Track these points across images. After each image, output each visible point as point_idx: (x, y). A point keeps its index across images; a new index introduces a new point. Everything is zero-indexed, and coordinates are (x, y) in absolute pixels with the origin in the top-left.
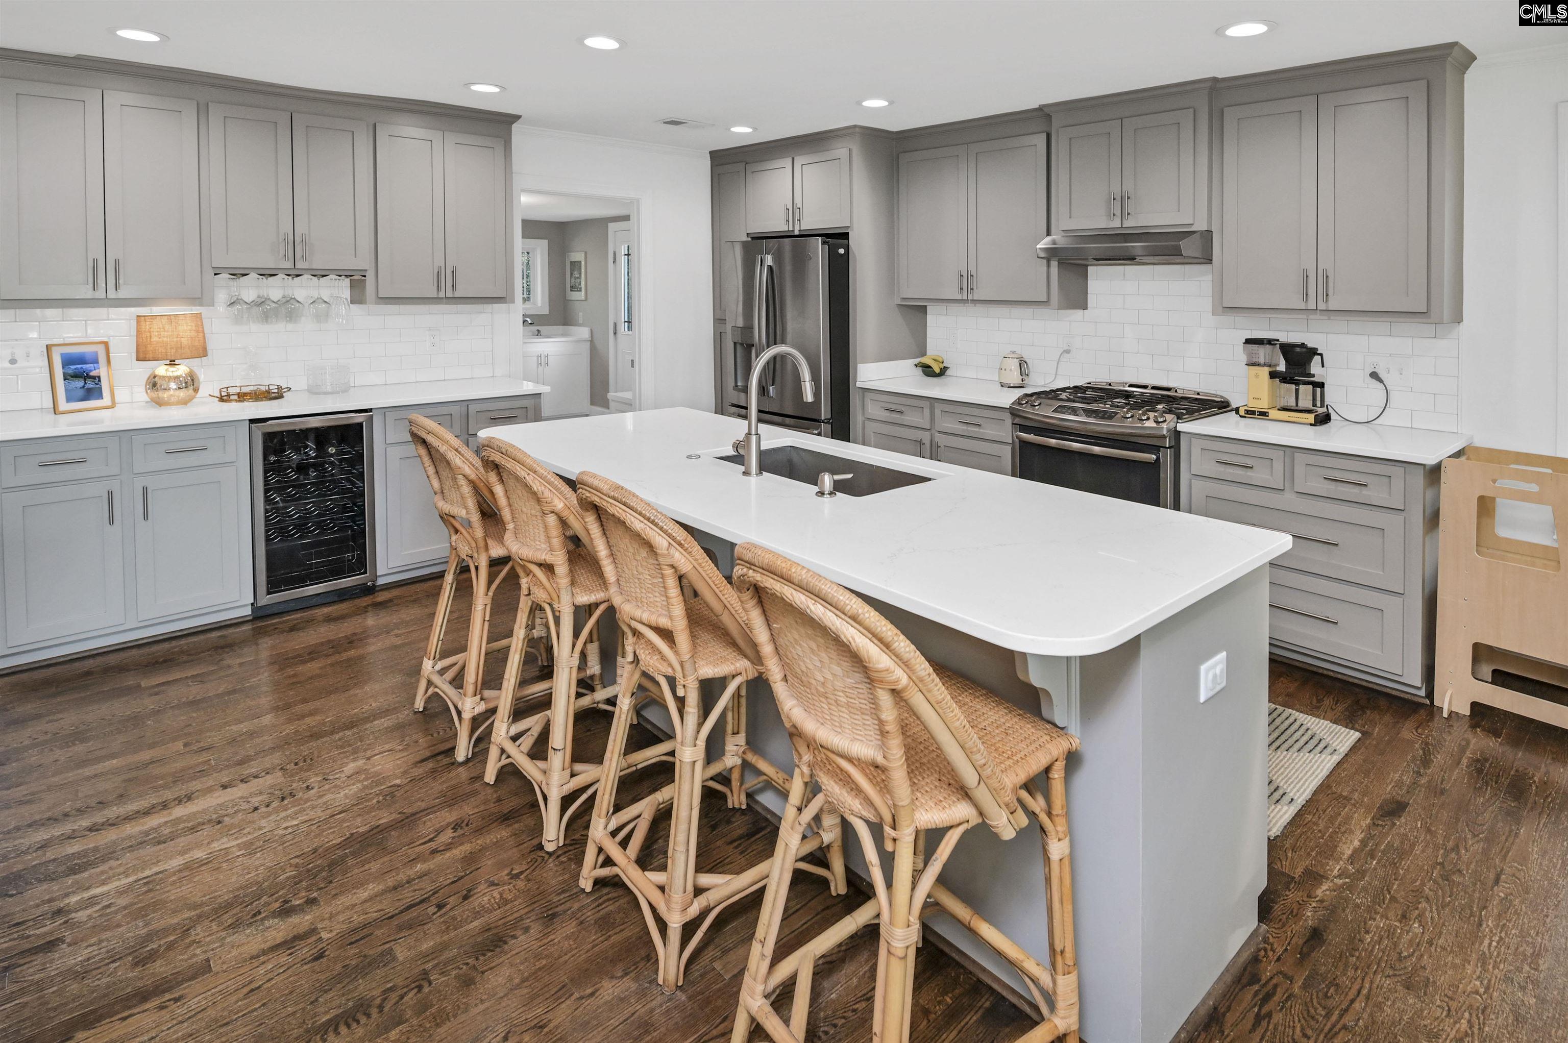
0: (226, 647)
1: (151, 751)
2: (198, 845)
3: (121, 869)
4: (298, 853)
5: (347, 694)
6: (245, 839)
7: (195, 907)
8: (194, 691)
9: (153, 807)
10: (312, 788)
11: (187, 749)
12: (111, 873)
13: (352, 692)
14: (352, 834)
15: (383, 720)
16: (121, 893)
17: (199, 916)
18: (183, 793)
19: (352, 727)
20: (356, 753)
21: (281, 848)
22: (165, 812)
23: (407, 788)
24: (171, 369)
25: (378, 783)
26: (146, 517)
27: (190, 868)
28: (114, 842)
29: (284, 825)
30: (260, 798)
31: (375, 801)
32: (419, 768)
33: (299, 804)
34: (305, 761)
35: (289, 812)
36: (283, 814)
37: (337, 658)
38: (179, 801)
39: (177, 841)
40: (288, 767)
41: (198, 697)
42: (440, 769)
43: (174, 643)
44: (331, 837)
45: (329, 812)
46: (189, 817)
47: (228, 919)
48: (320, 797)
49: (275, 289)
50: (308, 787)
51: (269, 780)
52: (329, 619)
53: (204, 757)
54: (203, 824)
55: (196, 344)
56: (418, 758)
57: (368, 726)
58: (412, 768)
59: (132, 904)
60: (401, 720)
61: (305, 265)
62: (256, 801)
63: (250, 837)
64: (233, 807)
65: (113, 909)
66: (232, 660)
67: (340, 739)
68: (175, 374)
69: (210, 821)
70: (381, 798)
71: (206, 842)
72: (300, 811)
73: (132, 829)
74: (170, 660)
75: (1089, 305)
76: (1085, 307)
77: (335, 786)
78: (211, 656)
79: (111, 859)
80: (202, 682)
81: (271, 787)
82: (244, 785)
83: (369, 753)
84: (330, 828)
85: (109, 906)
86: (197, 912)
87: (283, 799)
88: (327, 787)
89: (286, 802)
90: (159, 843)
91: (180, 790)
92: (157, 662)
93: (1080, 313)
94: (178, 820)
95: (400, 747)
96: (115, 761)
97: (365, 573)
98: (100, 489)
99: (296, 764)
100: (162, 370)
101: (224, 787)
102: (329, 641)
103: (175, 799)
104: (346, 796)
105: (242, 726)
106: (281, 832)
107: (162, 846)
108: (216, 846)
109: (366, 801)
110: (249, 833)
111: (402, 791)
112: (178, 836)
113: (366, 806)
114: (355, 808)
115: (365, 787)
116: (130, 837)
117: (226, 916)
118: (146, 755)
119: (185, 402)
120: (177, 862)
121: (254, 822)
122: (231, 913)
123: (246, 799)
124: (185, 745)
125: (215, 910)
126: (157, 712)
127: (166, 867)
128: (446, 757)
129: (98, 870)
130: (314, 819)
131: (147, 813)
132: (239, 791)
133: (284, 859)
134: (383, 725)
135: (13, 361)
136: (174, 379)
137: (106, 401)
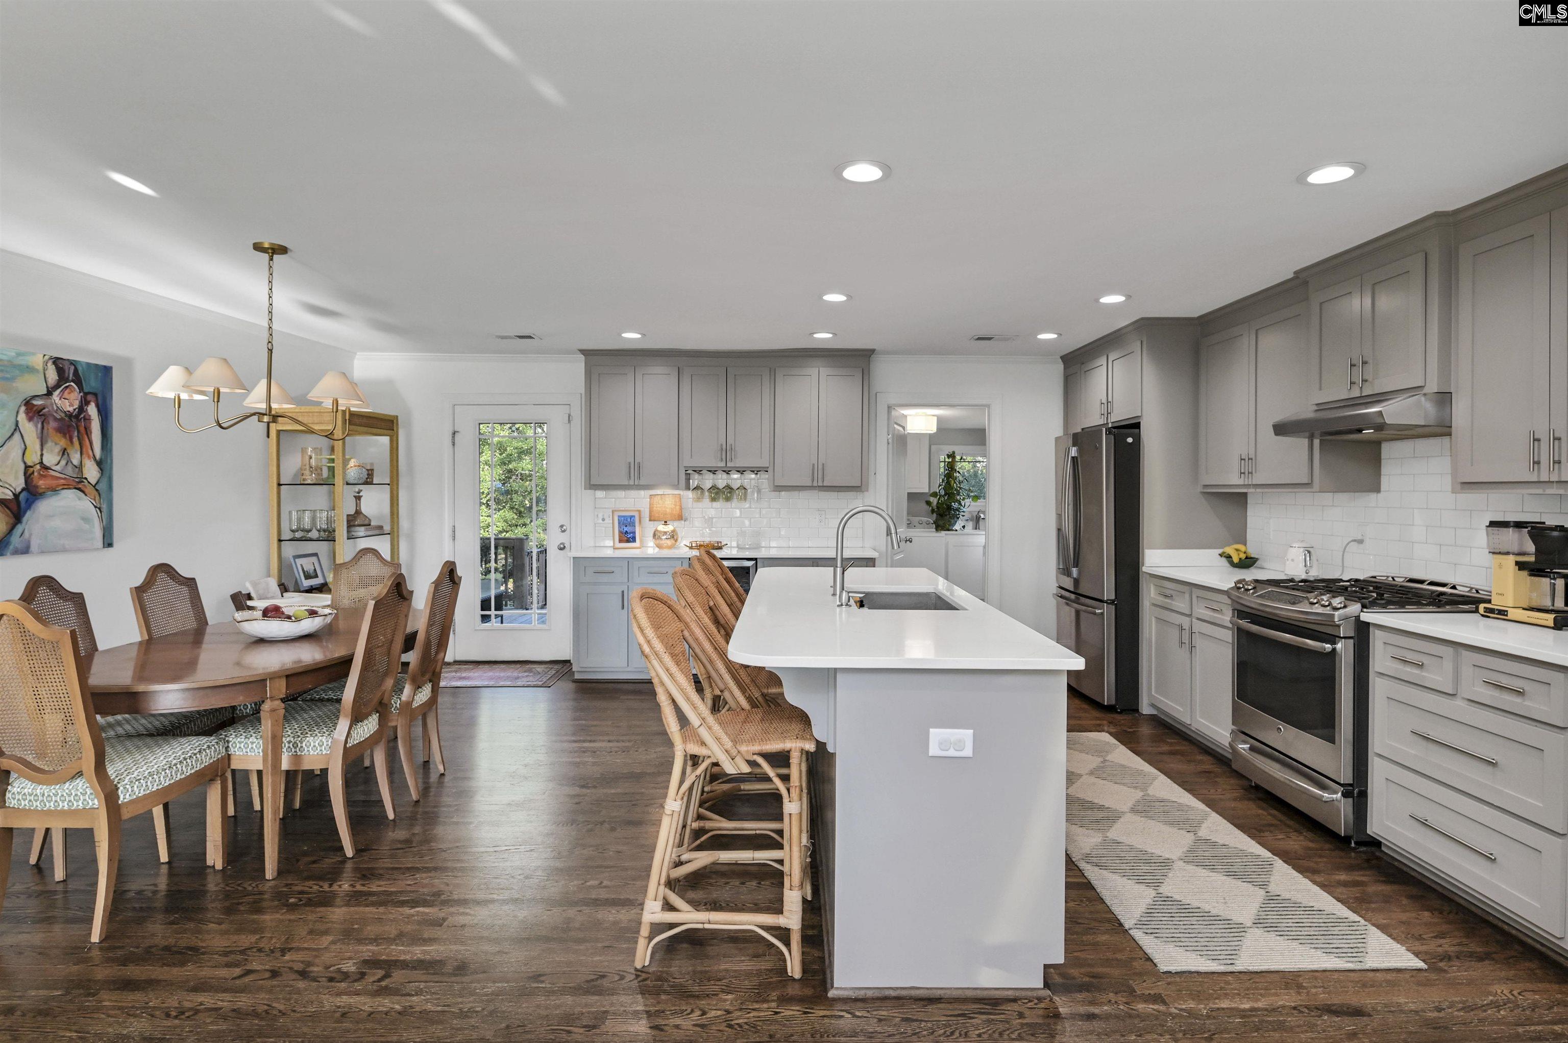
1: (599, 722)
11: (612, 725)
14: (633, 772)
18: (594, 739)
21: (604, 767)
22: (582, 743)
24: (664, 527)
33: (627, 755)
35: (621, 757)
38: (590, 741)
39: (576, 753)
44: (625, 770)
45: (634, 761)
46: (589, 747)
49: (721, 480)
53: (615, 729)
55: (674, 512)
61: (733, 464)
68: (665, 530)
75: (1382, 490)
76: (1377, 490)
82: (616, 743)
87: (624, 752)
90: (570, 752)
93: (1373, 496)
94: (583, 748)
96: (584, 722)
98: (618, 589)
100: (661, 528)
101: (609, 741)
105: (638, 722)
106: (611, 762)
107: (570, 754)
112: (578, 752)
118: (596, 723)
119: (670, 547)
124: (613, 723)
126: (615, 709)
130: (626, 762)
132: (612, 744)
135: (603, 520)
136: (665, 533)
137: (637, 544)
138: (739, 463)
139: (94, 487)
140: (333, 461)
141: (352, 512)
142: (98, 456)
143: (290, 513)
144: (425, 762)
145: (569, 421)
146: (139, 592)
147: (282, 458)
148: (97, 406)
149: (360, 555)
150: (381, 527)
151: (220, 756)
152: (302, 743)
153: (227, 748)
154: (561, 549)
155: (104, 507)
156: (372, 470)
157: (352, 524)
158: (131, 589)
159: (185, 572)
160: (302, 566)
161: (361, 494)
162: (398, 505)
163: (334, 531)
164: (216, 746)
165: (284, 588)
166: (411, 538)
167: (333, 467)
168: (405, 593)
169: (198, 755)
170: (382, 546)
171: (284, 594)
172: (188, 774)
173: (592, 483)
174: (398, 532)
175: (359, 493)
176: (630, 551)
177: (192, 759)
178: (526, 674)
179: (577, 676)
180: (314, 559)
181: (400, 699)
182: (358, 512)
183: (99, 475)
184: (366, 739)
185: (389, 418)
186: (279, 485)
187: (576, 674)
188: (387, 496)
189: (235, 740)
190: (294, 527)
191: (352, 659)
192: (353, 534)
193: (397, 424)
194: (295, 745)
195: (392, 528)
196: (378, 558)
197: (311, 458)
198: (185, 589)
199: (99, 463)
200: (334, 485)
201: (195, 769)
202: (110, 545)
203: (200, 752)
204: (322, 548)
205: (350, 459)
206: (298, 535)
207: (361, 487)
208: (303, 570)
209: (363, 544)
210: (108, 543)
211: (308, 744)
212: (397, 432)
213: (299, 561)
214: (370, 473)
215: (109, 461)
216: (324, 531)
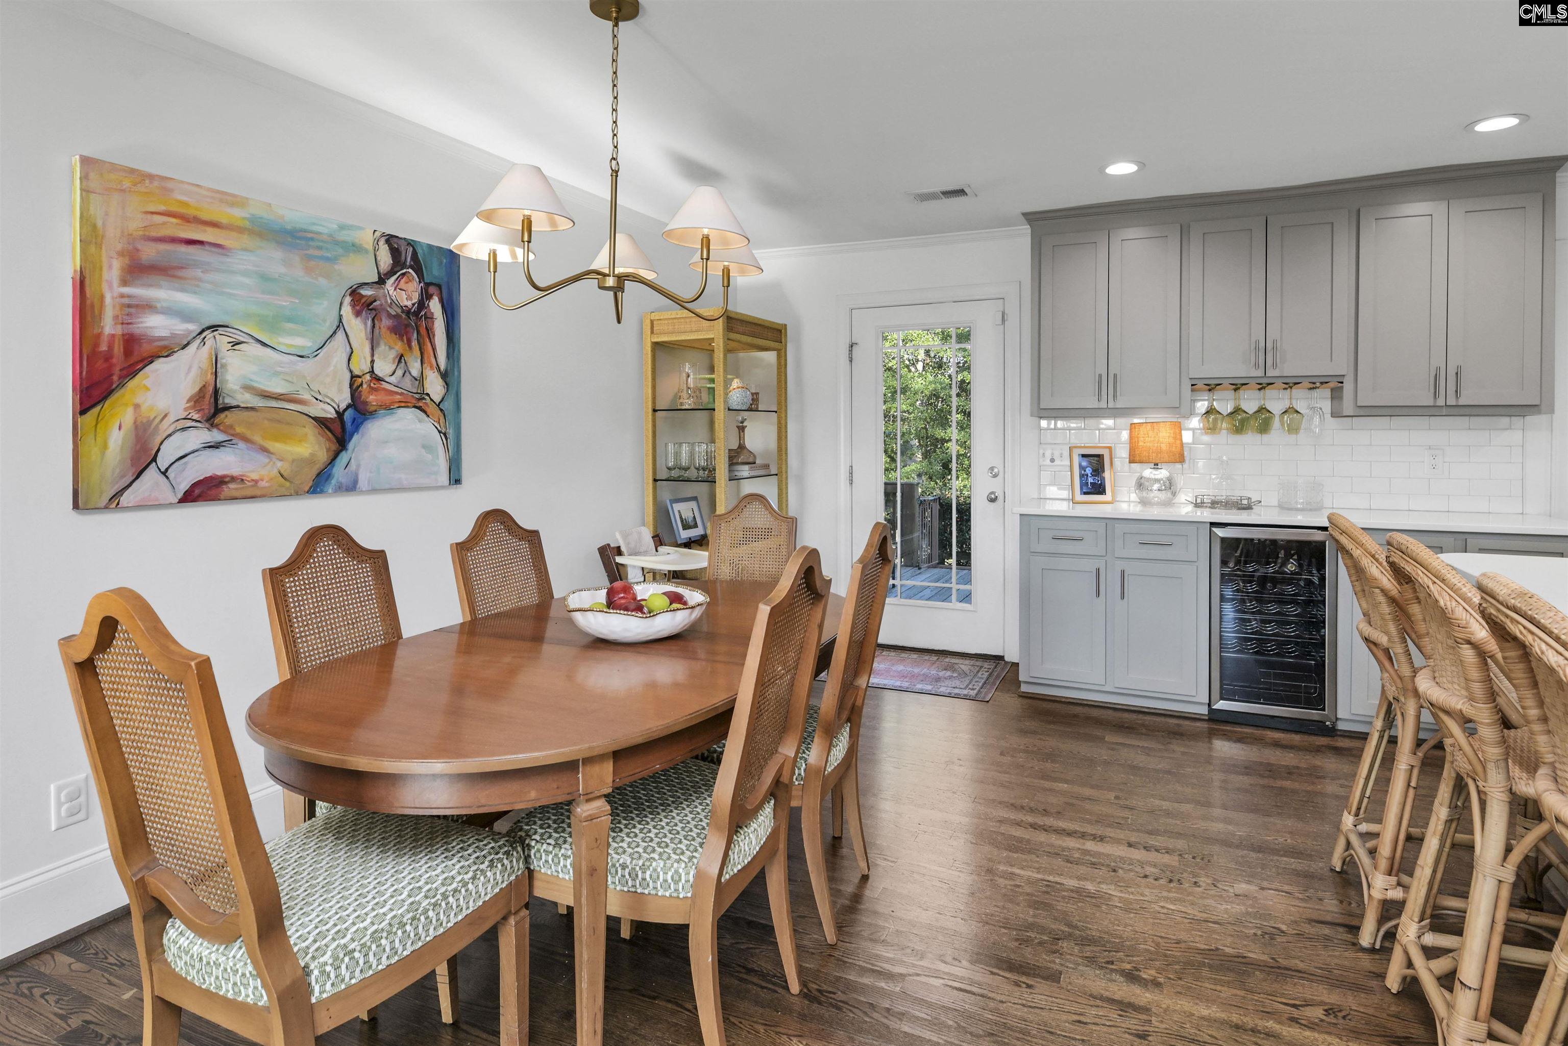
0: (1177, 734)
1: (1092, 791)
2: (1092, 880)
3: (1037, 865)
4: (1163, 935)
5: (1267, 819)
6: (1127, 896)
7: (1069, 925)
8: (1140, 759)
9: (1075, 832)
10: (1199, 886)
11: (1116, 802)
12: (1030, 864)
13: (1272, 819)
14: (1217, 949)
15: (1293, 860)
16: (1030, 882)
17: (1070, 935)
18: (1099, 833)
19: (1259, 852)
20: (1252, 876)
21: (1151, 920)
22: (1082, 841)
23: (1291, 939)
24: (1154, 472)
25: (1262, 917)
26: (1123, 597)
27: (1079, 892)
28: (1041, 843)
29: (1162, 904)
30: (1153, 870)
31: (1253, 931)
32: (1313, 927)
33: (1182, 894)
34: (1202, 859)
35: (1171, 895)
36: (1165, 894)
37: (1271, 782)
38: (1094, 837)
39: (1080, 867)
40: (1186, 856)
41: (1141, 765)
42: (1336, 941)
43: (1140, 716)
44: (1197, 939)
45: (1205, 915)
46: (1098, 854)
47: (1088, 951)
48: (1202, 898)
49: (1250, 402)
50: (1196, 883)
51: (1166, 859)
52: (1277, 744)
53: (1126, 813)
54: (1103, 865)
55: (1174, 449)
56: (1315, 916)
57: (1275, 858)
58: (1305, 923)
59: (1032, 895)
60: (1312, 870)
61: (1276, 373)
62: (1149, 870)
63: (1131, 897)
64: (1129, 864)
65: (1020, 890)
66: (1178, 747)
67: (1242, 857)
68: (1156, 477)
69: (1108, 866)
70: (1259, 933)
71: (1098, 880)
72: (1179, 900)
73: (1054, 839)
74: (1133, 728)
77: (1221, 896)
78: (1163, 736)
79: (1034, 853)
80: (1148, 755)
81: (1166, 866)
82: (1144, 852)
83: (1265, 884)
84: (1200, 931)
85: (1019, 886)
86: (1070, 930)
87: (1171, 881)
88: (1212, 892)
89: (1172, 885)
90: (1068, 861)
91: (1099, 830)
92: (1123, 727)
94: (1086, 852)
95: (1300, 896)
96: (1066, 786)
97: (1324, 709)
98: (1090, 565)
99: (1194, 858)
100: (1147, 472)
101: (1130, 845)
102: (1269, 764)
103: (1092, 835)
104: (1226, 910)
105: (1164, 803)
106: (1158, 908)
107: (1069, 865)
108: (1104, 887)
109: (1244, 927)
110: (1132, 893)
111: (1284, 939)
112: (1083, 864)
113: (1242, 932)
114: (1230, 927)
115: (1248, 913)
116: (1052, 845)
117: (1088, 948)
118: (1087, 792)
119: (1163, 504)
120: (1072, 883)
121: (1139, 886)
122: (1091, 948)
123: (1142, 864)
124: (1117, 798)
125: (1083, 938)
126: (1106, 763)
127: (1064, 881)
128: (1349, 933)
129: (1024, 857)
130: (1189, 914)
131: (1071, 834)
132: (1138, 854)
133: (1151, 932)
134: (1291, 864)
135: (1052, 460)
136: (1157, 481)
137: (1108, 497)
138: (1290, 369)
139: (438, 406)
140: (712, 381)
141: (735, 446)
142: (442, 368)
143: (666, 445)
144: (834, 838)
145: (1003, 320)
146: (462, 550)
147: (658, 381)
148: (441, 301)
149: (743, 504)
150: (767, 466)
151: (513, 878)
152: (644, 872)
153: (527, 859)
154: (993, 500)
155: (451, 432)
156: (757, 394)
157: (735, 461)
158: (452, 545)
159: (526, 523)
160: (679, 512)
161: (745, 424)
162: (786, 437)
163: (714, 470)
164: (506, 862)
165: (658, 541)
166: (800, 478)
167: (713, 389)
168: (818, 584)
169: (470, 886)
170: (768, 489)
171: (659, 548)
172: (450, 925)
173: (1042, 407)
174: (786, 472)
175: (742, 422)
176: (1098, 507)
177: (457, 895)
178: (948, 673)
179: (1024, 688)
180: (693, 504)
181: (806, 760)
182: (742, 447)
183: (443, 391)
184: (755, 857)
185: (777, 327)
186: (655, 411)
187: (1022, 685)
188: (773, 430)
189: (539, 845)
190: (670, 464)
191: (733, 708)
192: (736, 473)
193: (786, 335)
194: (633, 875)
195: (780, 468)
196: (767, 509)
197: (688, 376)
198: (524, 545)
199: (445, 376)
200: (714, 410)
201: (465, 913)
202: (458, 481)
203: (474, 878)
204: (701, 489)
205: (732, 380)
206: (675, 474)
207: (746, 414)
208: (681, 517)
209: (748, 487)
210: (456, 480)
211: (655, 876)
212: (786, 345)
213: (677, 507)
214: (755, 397)
215: (456, 373)
216: (704, 469)
